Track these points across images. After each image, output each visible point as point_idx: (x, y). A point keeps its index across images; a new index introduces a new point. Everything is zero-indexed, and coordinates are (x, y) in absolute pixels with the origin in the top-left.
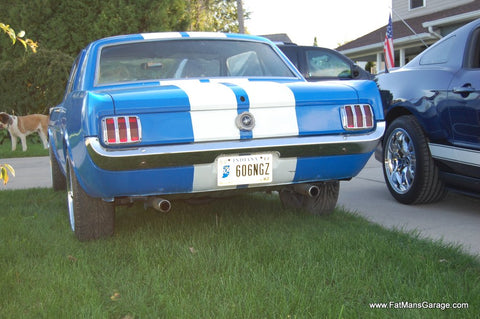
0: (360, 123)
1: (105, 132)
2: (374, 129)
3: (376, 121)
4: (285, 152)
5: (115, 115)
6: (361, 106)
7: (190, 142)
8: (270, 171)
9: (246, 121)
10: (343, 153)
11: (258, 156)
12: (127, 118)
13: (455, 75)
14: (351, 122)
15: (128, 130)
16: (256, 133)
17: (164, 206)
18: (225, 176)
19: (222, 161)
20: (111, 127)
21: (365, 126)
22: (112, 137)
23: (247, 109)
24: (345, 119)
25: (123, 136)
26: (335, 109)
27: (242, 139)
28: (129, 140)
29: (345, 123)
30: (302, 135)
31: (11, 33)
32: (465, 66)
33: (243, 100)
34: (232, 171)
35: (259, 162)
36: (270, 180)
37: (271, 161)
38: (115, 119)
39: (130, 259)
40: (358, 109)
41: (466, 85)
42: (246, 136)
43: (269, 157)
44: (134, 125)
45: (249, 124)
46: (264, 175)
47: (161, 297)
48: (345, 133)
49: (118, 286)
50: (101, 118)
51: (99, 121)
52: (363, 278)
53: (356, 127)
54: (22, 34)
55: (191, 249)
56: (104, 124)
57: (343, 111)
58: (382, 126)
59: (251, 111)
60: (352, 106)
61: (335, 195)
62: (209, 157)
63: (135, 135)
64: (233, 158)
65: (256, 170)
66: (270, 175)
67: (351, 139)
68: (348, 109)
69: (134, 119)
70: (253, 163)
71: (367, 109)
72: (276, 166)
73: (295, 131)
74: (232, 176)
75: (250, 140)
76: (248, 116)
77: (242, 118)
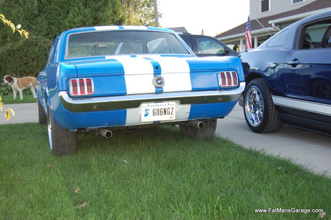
0: (230, 83)
1: (71, 88)
2: (238, 87)
3: (239, 82)
4: (183, 101)
5: (77, 77)
6: (231, 72)
7: (124, 94)
8: (174, 112)
9: (159, 81)
10: (219, 101)
11: (166, 103)
12: (85, 79)
13: (289, 53)
14: (224, 82)
15: (86, 87)
16: (165, 89)
17: (108, 134)
18: (146, 115)
19: (144, 106)
20: (75, 85)
21: (233, 85)
22: (75, 91)
23: (160, 74)
24: (220, 80)
25: (83, 91)
26: (214, 74)
27: (156, 93)
28: (86, 93)
29: (220, 83)
30: (194, 90)
31: (12, 26)
32: (294, 48)
33: (157, 68)
34: (151, 113)
35: (167, 107)
36: (174, 118)
37: (174, 106)
38: (78, 80)
39: (86, 167)
40: (228, 74)
41: (295, 60)
42: (159, 91)
43: (173, 104)
44: (89, 84)
45: (161, 83)
46: (170, 115)
47: (106, 191)
48: (221, 89)
49: (79, 184)
50: (68, 79)
51: (67, 81)
52: (231, 179)
53: (227, 85)
54: (19, 26)
55: (125, 161)
56: (71, 83)
57: (219, 75)
58: (243, 85)
59: (162, 75)
60: (225, 73)
61: (214, 127)
62: (136, 104)
63: (90, 90)
64: (151, 104)
65: (165, 112)
66: (174, 115)
67: (224, 93)
68: (222, 74)
69: (89, 80)
70: (163, 107)
71: (234, 74)
72: (178, 110)
73: (189, 88)
74: (150, 116)
75: (161, 93)
76: (160, 78)
77: (157, 79)
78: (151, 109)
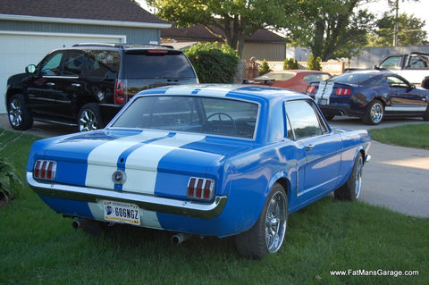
1: (34, 170)
5: (43, 159)
7: (83, 185)
9: (118, 177)
11: (129, 204)
12: (48, 162)
15: (46, 171)
18: (109, 213)
23: (124, 168)
27: (115, 190)
28: (45, 177)
33: (122, 161)
35: (131, 208)
36: (139, 224)
42: (118, 188)
43: (137, 206)
45: (119, 179)
46: (134, 219)
51: (35, 162)
56: (35, 165)
59: (126, 171)
64: (112, 202)
65: (129, 214)
66: (139, 220)
67: (189, 205)
68: (193, 181)
69: (51, 164)
70: (126, 208)
71: (208, 183)
72: (142, 215)
73: (152, 191)
74: (113, 214)
75: (121, 191)
76: (120, 174)
77: (116, 175)
78: (114, 207)
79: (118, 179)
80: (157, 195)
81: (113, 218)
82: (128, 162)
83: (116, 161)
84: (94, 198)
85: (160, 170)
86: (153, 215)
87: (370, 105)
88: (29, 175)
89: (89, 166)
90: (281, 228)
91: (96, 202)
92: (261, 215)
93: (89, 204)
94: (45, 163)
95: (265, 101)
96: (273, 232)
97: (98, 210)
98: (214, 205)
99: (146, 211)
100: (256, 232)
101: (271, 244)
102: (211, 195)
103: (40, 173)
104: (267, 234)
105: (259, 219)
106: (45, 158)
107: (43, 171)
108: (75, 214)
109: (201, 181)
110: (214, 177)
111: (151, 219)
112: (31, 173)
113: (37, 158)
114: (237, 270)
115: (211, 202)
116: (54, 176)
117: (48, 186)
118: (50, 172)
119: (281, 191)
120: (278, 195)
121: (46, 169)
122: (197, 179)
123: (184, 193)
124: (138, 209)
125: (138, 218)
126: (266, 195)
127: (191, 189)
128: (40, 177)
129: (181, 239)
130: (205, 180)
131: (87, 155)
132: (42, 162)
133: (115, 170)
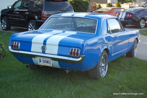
3: (81, 55)
9: (43, 48)
16: (46, 52)
18: (40, 62)
21: (75, 56)
23: (46, 45)
27: (42, 53)
28: (16, 48)
33: (45, 42)
35: (48, 60)
36: (51, 66)
46: (50, 64)
56: (12, 43)
65: (48, 62)
66: (51, 65)
67: (71, 59)
68: (72, 49)
69: (18, 43)
70: (47, 60)
71: (78, 50)
72: (53, 62)
73: (56, 53)
74: (42, 62)
75: (44, 53)
76: (44, 47)
77: (43, 47)
78: (42, 60)
79: (44, 49)
80: (58, 55)
81: (42, 64)
82: (47, 42)
83: (42, 42)
84: (34, 56)
85: (59, 45)
86: (57, 62)
87: (140, 21)
88: (10, 47)
89: (32, 44)
90: (106, 67)
91: (35, 58)
92: (98, 63)
93: (33, 58)
94: (16, 43)
95: (100, 19)
96: (103, 69)
97: (36, 61)
98: (80, 59)
99: (54, 61)
100: (96, 69)
101: (101, 74)
102: (79, 55)
103: (14, 47)
104: (100, 70)
105: (97, 64)
106: (16, 41)
107: (15, 46)
108: (27, 62)
109: (75, 50)
110: (80, 48)
111: (56, 64)
112: (11, 47)
113: (13, 41)
114: (89, 83)
115: (79, 58)
116: (19, 47)
117: (17, 51)
118: (17, 46)
119: (105, 54)
120: (105, 55)
121: (16, 45)
122: (74, 49)
123: (69, 54)
124: (51, 60)
125: (51, 64)
126: (100, 55)
127: (71, 53)
128: (14, 48)
129: (67, 72)
130: (77, 49)
131: (32, 39)
132: (15, 42)
133: (42, 45)
